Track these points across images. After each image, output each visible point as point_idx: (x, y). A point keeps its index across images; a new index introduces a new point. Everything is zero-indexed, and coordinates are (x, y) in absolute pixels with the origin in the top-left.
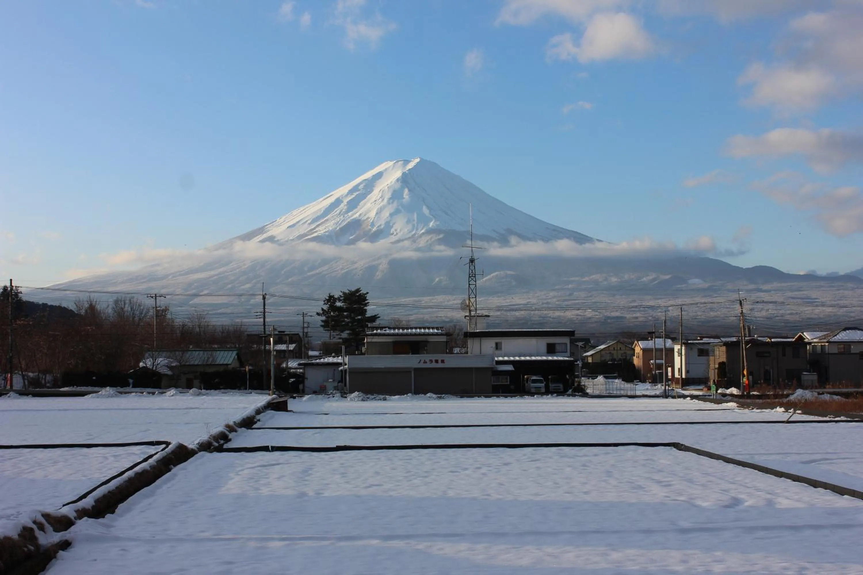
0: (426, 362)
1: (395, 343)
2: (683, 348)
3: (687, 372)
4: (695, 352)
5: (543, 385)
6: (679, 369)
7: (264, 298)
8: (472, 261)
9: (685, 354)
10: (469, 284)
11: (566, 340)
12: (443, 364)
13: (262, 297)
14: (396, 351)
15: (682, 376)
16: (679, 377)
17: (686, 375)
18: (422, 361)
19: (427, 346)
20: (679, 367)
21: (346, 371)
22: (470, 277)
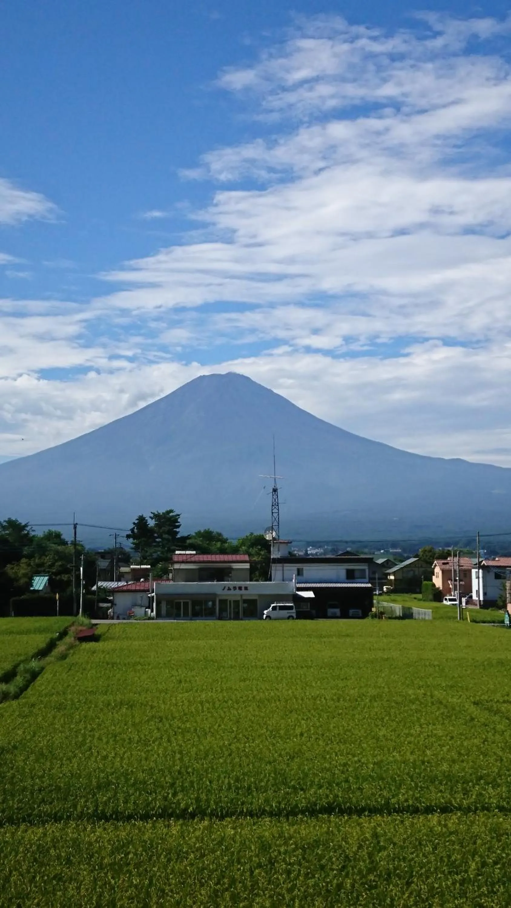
0: (230, 589)
1: (200, 570)
2: (481, 571)
3: (485, 594)
4: (492, 575)
6: (477, 591)
7: (75, 528)
8: (275, 490)
9: (483, 577)
10: (272, 513)
11: (364, 567)
12: (246, 591)
13: (73, 526)
14: (201, 579)
15: (479, 598)
16: (477, 599)
17: (484, 597)
18: (227, 588)
19: (231, 573)
20: (477, 589)
21: (153, 597)
22: (273, 505)
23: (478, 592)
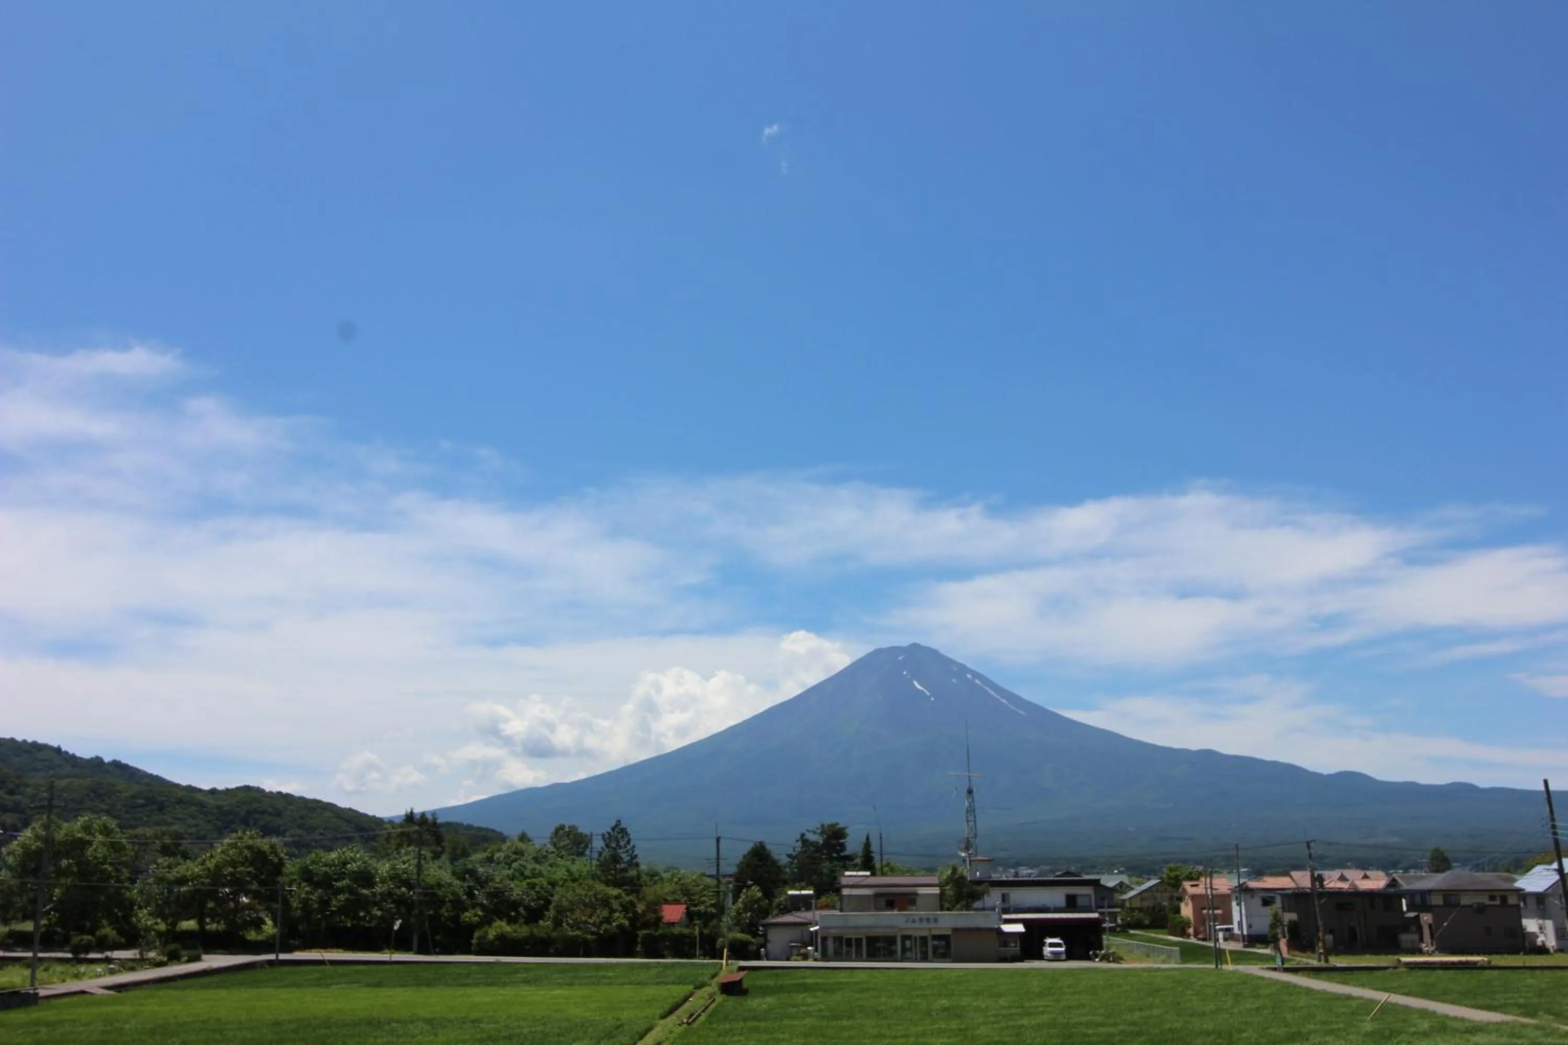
0: (915, 922)
1: (877, 896)
3: (1250, 926)
4: (1257, 901)
5: (1063, 949)
8: (970, 792)
10: (968, 821)
11: (1089, 892)
12: (936, 924)
15: (1242, 932)
16: (1239, 932)
17: (1249, 931)
18: (911, 920)
19: (916, 900)
21: (817, 932)
22: (968, 812)
23: (1240, 923)
